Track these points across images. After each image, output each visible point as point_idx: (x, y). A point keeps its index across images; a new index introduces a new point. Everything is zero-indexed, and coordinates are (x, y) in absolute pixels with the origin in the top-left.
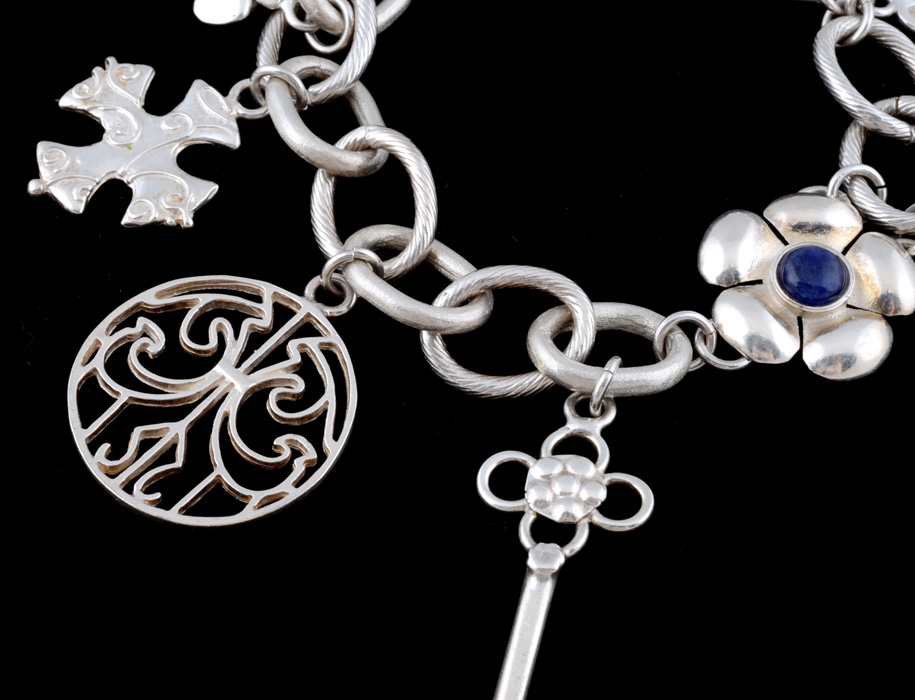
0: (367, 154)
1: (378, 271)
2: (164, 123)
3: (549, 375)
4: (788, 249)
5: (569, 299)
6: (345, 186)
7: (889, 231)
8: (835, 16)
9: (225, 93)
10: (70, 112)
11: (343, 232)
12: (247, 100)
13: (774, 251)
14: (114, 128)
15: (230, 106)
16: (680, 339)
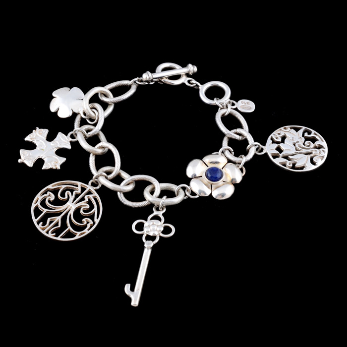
0: (103, 149)
1: (106, 178)
2: (51, 143)
3: (149, 201)
4: (208, 168)
5: (153, 183)
6: (98, 157)
7: (234, 163)
8: (221, 109)
9: (66, 135)
10: (28, 142)
11: (98, 169)
12: (72, 137)
13: (205, 168)
14: (39, 145)
15: (68, 138)
16: (182, 191)
